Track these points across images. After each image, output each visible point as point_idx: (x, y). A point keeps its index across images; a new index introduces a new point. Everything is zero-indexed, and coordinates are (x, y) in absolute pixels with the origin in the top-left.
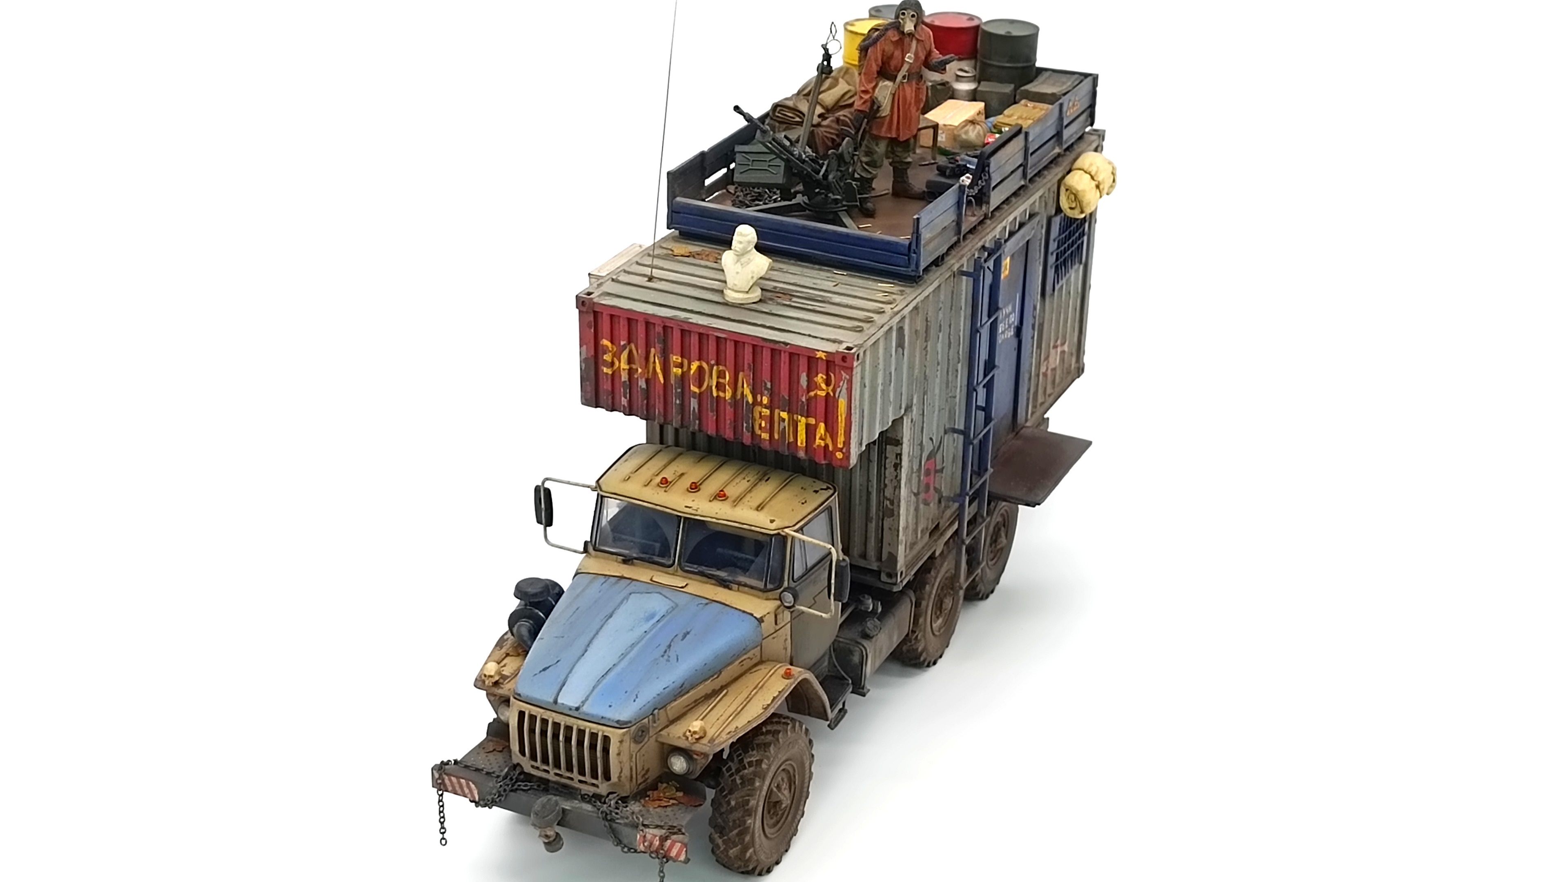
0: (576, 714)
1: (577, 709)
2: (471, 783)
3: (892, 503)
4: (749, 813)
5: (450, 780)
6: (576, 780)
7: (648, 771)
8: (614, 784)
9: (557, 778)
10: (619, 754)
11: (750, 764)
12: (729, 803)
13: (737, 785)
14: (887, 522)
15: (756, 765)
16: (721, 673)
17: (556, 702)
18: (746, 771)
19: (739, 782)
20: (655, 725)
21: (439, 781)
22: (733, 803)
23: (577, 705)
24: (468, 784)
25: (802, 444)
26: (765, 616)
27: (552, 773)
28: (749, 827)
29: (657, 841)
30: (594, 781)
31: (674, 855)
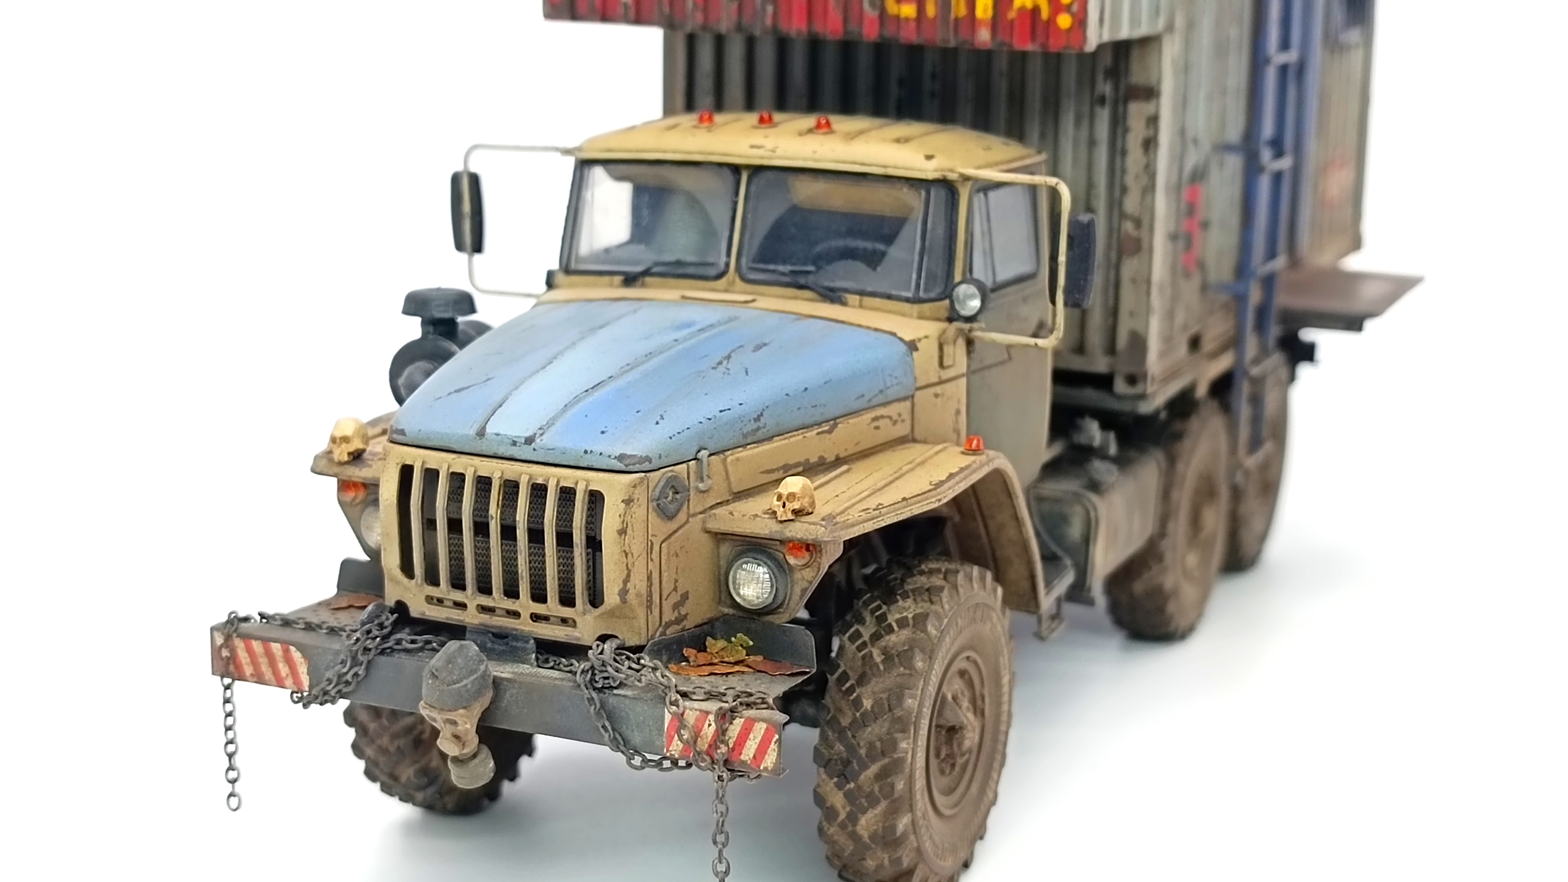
0: (527, 453)
1: (529, 441)
2: (292, 648)
3: (1138, 223)
4: (903, 725)
5: (249, 651)
6: (525, 615)
7: (685, 597)
8: (612, 614)
9: (485, 618)
10: (622, 532)
11: (902, 623)
12: (857, 704)
13: (877, 665)
14: (1129, 268)
15: (914, 626)
16: (835, 425)
17: (481, 433)
18: (893, 638)
19: (878, 658)
20: (701, 485)
21: (225, 653)
22: (867, 704)
23: (528, 434)
24: (286, 652)
25: (984, 13)
26: (920, 340)
27: (472, 606)
28: (902, 760)
29: (710, 725)
30: (566, 612)
31: (751, 756)
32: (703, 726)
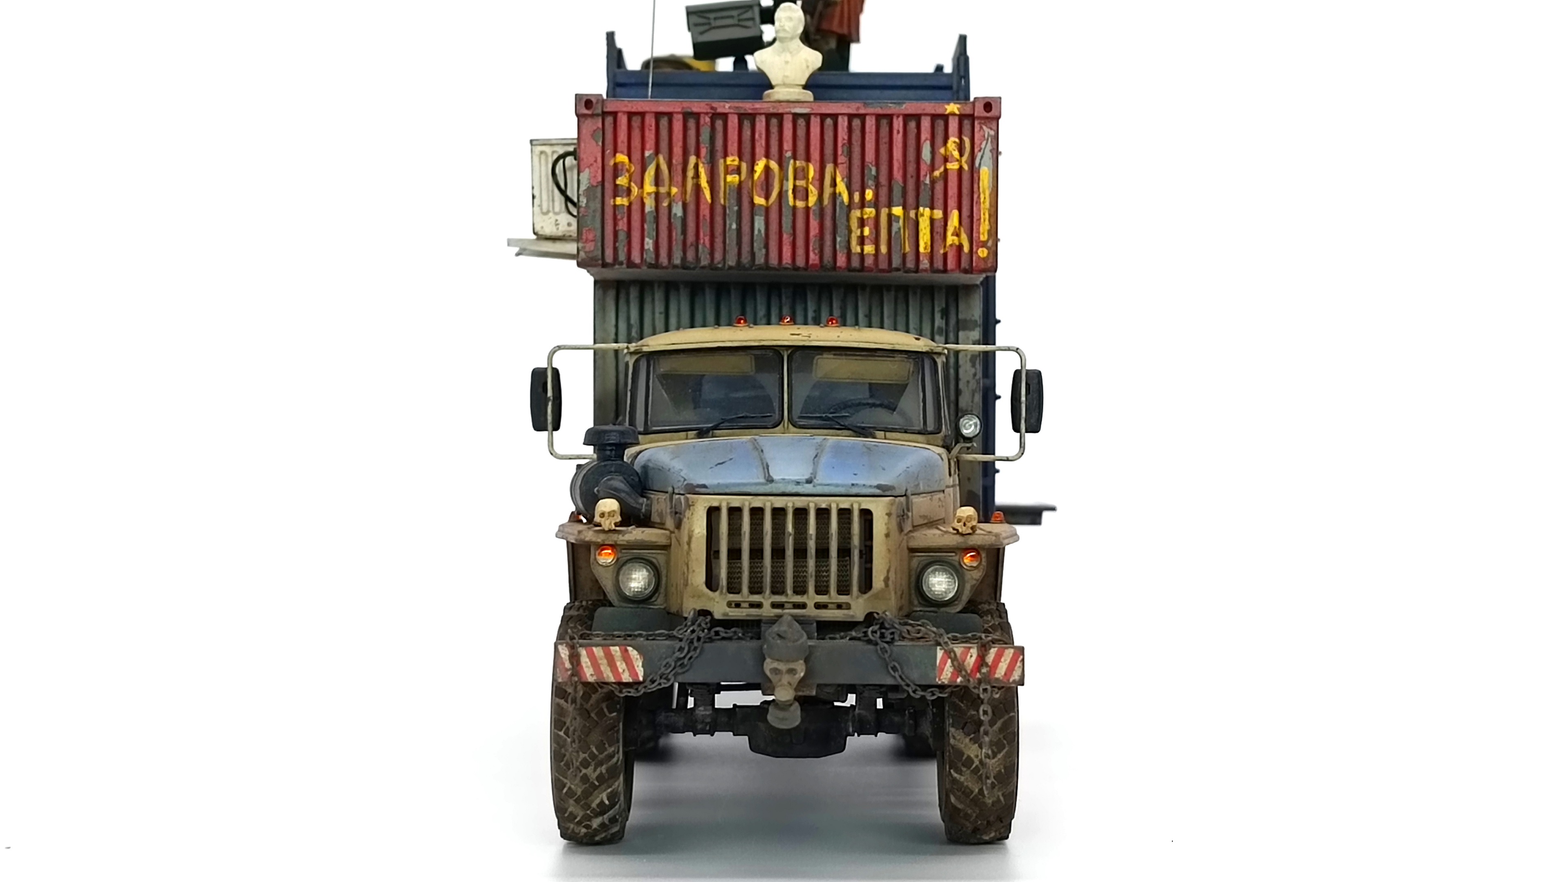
0: (808, 488)
1: (809, 481)
2: (630, 649)
5: (592, 657)
6: (811, 604)
8: (876, 596)
9: (777, 611)
10: (888, 535)
17: (770, 480)
20: (909, 514)
23: (807, 477)
24: (625, 653)
25: (925, 248)
27: (767, 604)
29: (971, 656)
30: (843, 599)
31: (1003, 673)
32: (966, 657)
